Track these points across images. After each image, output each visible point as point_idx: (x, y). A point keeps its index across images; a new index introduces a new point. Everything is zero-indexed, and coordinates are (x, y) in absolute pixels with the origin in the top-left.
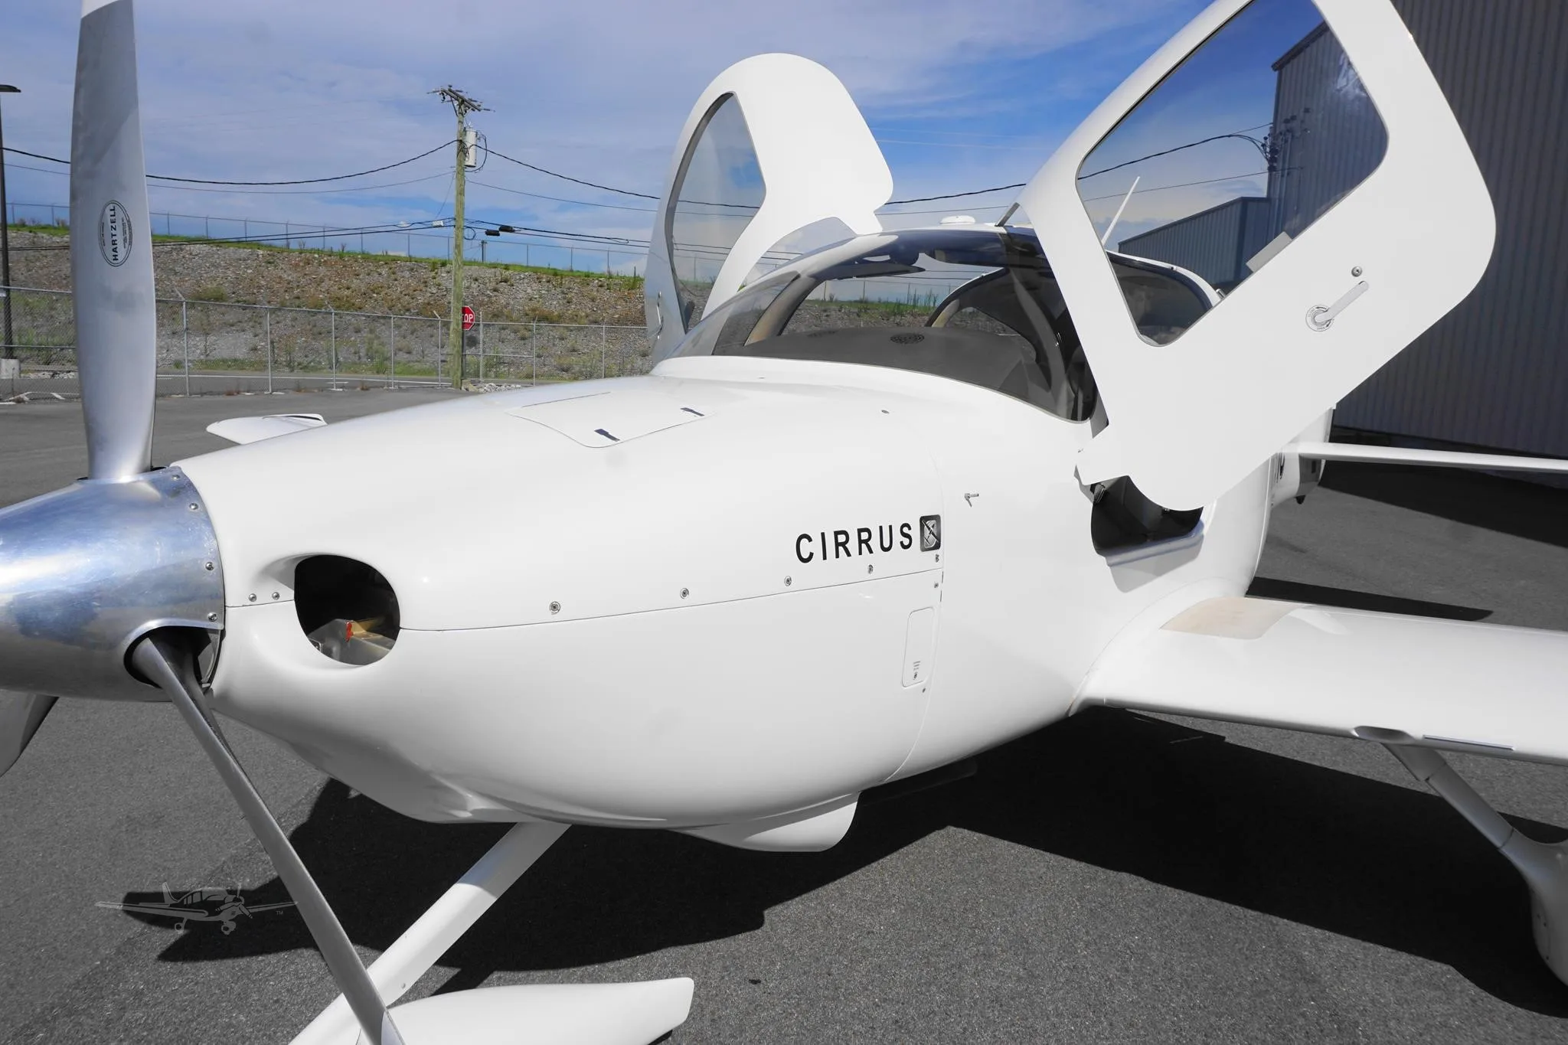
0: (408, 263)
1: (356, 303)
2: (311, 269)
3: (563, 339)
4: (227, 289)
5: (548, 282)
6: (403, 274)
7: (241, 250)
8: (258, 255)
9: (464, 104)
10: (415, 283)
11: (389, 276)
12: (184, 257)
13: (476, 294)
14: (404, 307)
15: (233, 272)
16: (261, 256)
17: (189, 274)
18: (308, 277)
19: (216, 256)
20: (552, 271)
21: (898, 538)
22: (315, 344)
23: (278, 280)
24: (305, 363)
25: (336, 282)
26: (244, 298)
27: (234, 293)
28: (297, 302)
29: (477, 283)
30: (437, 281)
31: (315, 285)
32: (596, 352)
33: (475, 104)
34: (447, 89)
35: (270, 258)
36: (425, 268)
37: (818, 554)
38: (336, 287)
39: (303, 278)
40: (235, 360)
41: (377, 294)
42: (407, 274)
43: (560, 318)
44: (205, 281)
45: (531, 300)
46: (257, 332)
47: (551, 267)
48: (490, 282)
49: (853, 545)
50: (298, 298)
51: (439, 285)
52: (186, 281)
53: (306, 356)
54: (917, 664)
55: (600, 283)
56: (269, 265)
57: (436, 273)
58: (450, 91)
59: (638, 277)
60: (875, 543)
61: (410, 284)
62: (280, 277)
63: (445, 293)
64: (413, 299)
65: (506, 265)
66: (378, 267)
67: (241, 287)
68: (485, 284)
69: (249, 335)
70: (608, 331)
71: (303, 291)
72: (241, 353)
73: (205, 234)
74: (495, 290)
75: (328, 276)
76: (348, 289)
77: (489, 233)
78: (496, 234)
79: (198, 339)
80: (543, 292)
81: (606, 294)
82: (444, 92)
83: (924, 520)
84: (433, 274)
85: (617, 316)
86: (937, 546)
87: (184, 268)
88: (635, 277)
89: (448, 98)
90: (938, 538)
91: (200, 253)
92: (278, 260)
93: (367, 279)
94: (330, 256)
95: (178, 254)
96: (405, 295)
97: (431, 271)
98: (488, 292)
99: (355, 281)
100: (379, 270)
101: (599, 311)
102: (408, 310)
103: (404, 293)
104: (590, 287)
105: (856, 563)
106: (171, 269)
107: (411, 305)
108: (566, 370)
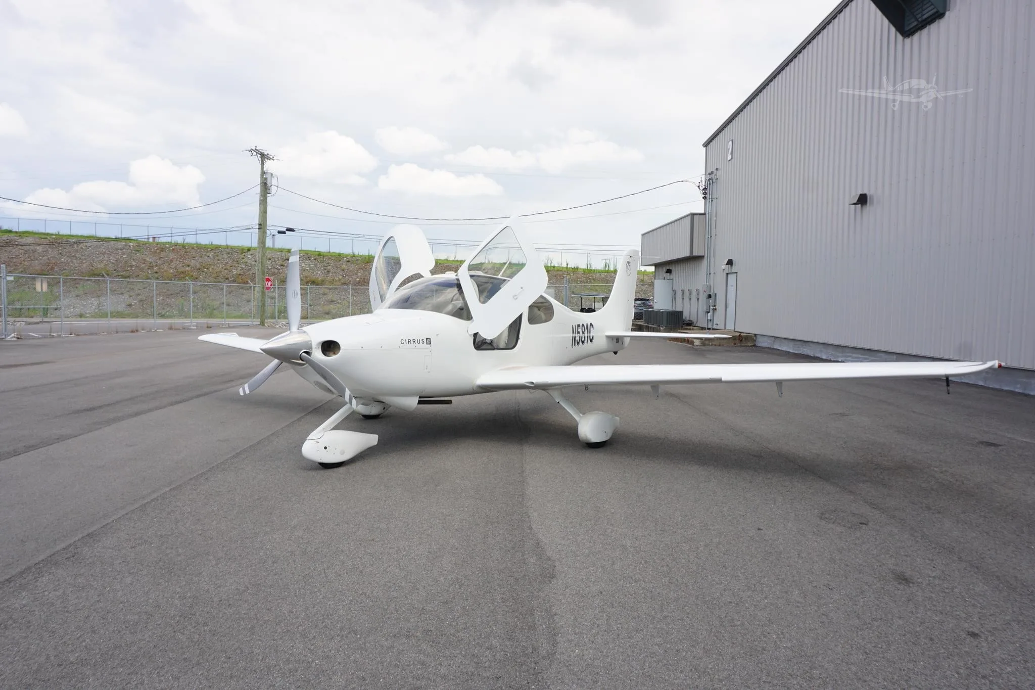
0: (226, 249)
1: (194, 275)
2: (164, 254)
3: (325, 294)
4: (111, 267)
5: (315, 259)
6: (223, 256)
7: (119, 243)
8: (130, 246)
9: (263, 157)
10: (231, 261)
11: (214, 257)
12: (81, 248)
13: (270, 268)
14: (225, 277)
15: (114, 257)
16: (131, 247)
17: (85, 259)
18: (162, 259)
19: (103, 247)
20: (318, 253)
21: (421, 342)
22: (168, 301)
23: (143, 262)
24: (163, 313)
25: (181, 262)
26: (122, 274)
27: (115, 270)
28: (156, 275)
29: (270, 261)
30: (245, 260)
31: (167, 264)
32: (346, 302)
33: (271, 157)
34: (254, 148)
35: (138, 247)
36: (237, 252)
37: (405, 342)
38: (181, 265)
39: (160, 260)
40: (118, 312)
41: (207, 269)
42: (225, 256)
43: (323, 282)
44: (96, 263)
45: (304, 271)
46: (131, 294)
47: (317, 250)
48: (278, 260)
49: (412, 342)
50: (157, 272)
51: (247, 263)
52: (84, 263)
53: (164, 309)
54: (427, 366)
55: (347, 260)
56: (137, 252)
57: (244, 255)
58: (255, 149)
59: (371, 255)
60: (416, 342)
61: (228, 262)
62: (145, 260)
63: (250, 268)
64: (230, 271)
65: (288, 249)
66: (208, 252)
67: (119, 266)
68: (275, 261)
69: (126, 296)
70: (353, 289)
71: (160, 268)
72: (121, 308)
73: (94, 234)
74: (282, 265)
75: (175, 258)
76: (189, 266)
77: (279, 232)
78: (284, 233)
79: (93, 299)
80: (312, 266)
81: (351, 267)
82: (251, 150)
83: (427, 339)
84: (242, 256)
85: (358, 280)
86: (430, 344)
87: (82, 255)
88: (369, 255)
89: (255, 153)
90: (430, 342)
91: (92, 246)
92: (143, 250)
93: (200, 260)
94: (176, 246)
95: (77, 246)
96: (225, 269)
97: (241, 254)
98: (278, 267)
99: (193, 261)
100: (208, 254)
101: (347, 277)
102: (227, 279)
103: (224, 268)
104: (341, 262)
105: (412, 345)
106: (74, 256)
107: (229, 276)
108: (328, 313)
